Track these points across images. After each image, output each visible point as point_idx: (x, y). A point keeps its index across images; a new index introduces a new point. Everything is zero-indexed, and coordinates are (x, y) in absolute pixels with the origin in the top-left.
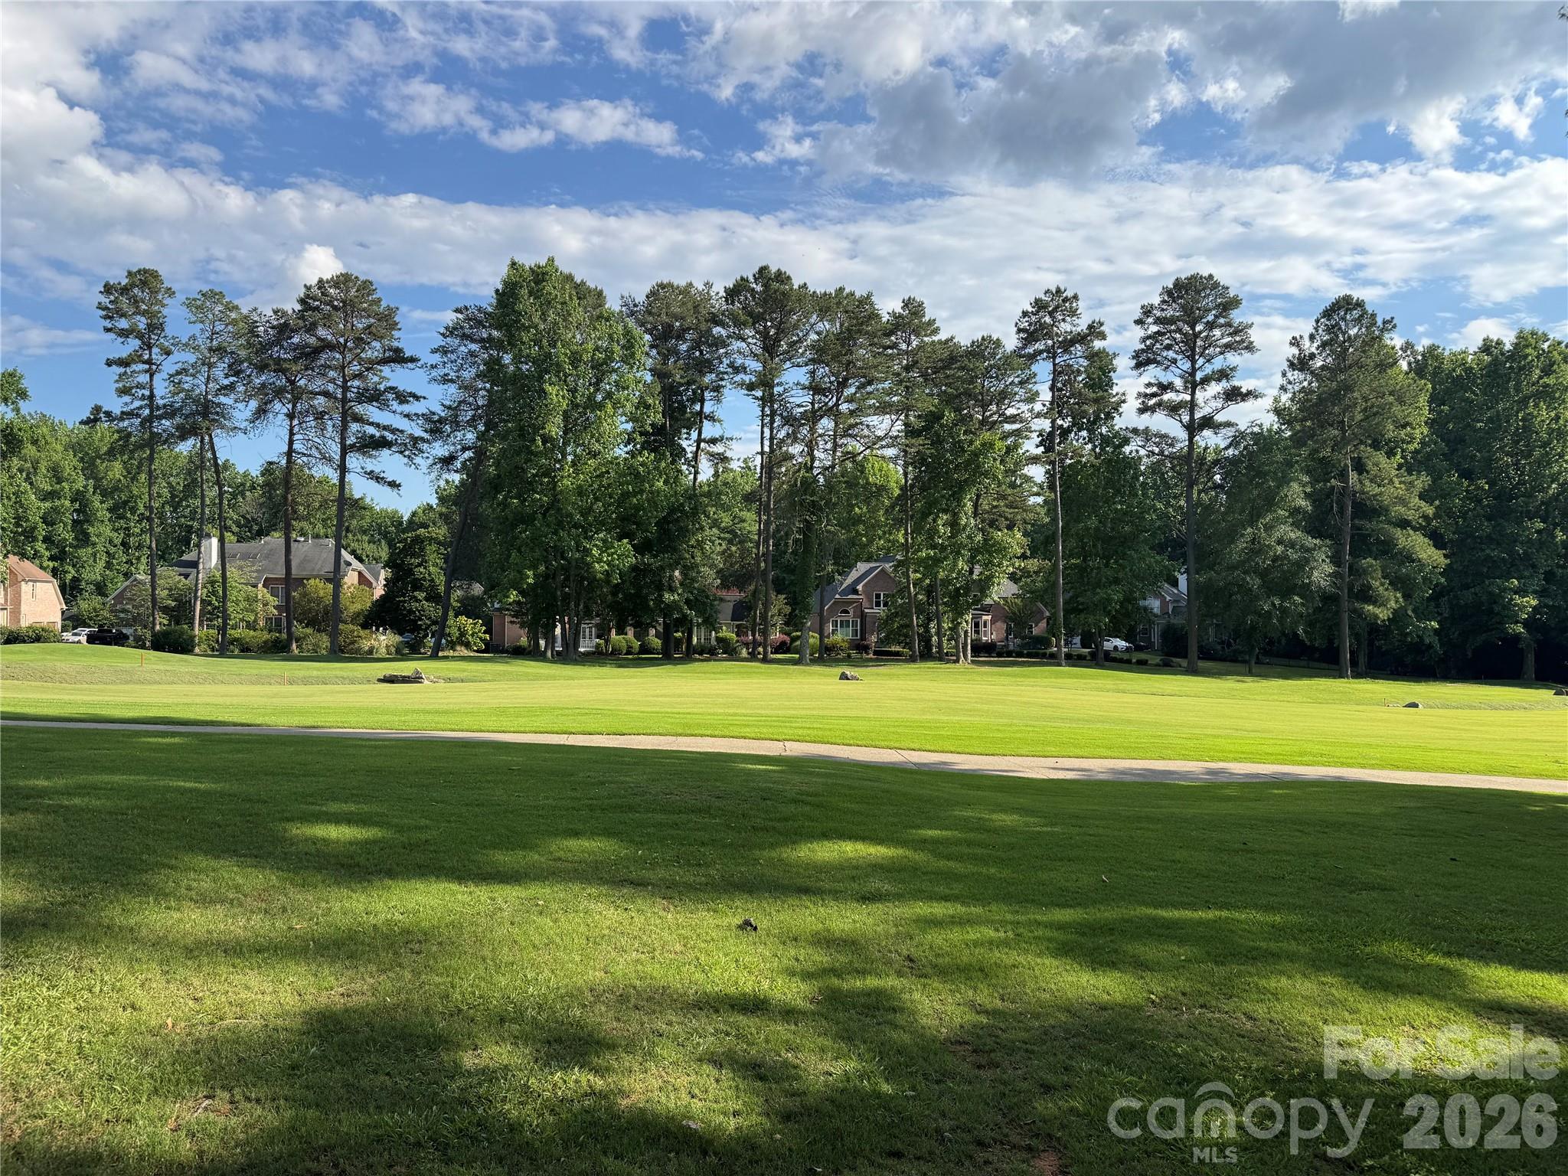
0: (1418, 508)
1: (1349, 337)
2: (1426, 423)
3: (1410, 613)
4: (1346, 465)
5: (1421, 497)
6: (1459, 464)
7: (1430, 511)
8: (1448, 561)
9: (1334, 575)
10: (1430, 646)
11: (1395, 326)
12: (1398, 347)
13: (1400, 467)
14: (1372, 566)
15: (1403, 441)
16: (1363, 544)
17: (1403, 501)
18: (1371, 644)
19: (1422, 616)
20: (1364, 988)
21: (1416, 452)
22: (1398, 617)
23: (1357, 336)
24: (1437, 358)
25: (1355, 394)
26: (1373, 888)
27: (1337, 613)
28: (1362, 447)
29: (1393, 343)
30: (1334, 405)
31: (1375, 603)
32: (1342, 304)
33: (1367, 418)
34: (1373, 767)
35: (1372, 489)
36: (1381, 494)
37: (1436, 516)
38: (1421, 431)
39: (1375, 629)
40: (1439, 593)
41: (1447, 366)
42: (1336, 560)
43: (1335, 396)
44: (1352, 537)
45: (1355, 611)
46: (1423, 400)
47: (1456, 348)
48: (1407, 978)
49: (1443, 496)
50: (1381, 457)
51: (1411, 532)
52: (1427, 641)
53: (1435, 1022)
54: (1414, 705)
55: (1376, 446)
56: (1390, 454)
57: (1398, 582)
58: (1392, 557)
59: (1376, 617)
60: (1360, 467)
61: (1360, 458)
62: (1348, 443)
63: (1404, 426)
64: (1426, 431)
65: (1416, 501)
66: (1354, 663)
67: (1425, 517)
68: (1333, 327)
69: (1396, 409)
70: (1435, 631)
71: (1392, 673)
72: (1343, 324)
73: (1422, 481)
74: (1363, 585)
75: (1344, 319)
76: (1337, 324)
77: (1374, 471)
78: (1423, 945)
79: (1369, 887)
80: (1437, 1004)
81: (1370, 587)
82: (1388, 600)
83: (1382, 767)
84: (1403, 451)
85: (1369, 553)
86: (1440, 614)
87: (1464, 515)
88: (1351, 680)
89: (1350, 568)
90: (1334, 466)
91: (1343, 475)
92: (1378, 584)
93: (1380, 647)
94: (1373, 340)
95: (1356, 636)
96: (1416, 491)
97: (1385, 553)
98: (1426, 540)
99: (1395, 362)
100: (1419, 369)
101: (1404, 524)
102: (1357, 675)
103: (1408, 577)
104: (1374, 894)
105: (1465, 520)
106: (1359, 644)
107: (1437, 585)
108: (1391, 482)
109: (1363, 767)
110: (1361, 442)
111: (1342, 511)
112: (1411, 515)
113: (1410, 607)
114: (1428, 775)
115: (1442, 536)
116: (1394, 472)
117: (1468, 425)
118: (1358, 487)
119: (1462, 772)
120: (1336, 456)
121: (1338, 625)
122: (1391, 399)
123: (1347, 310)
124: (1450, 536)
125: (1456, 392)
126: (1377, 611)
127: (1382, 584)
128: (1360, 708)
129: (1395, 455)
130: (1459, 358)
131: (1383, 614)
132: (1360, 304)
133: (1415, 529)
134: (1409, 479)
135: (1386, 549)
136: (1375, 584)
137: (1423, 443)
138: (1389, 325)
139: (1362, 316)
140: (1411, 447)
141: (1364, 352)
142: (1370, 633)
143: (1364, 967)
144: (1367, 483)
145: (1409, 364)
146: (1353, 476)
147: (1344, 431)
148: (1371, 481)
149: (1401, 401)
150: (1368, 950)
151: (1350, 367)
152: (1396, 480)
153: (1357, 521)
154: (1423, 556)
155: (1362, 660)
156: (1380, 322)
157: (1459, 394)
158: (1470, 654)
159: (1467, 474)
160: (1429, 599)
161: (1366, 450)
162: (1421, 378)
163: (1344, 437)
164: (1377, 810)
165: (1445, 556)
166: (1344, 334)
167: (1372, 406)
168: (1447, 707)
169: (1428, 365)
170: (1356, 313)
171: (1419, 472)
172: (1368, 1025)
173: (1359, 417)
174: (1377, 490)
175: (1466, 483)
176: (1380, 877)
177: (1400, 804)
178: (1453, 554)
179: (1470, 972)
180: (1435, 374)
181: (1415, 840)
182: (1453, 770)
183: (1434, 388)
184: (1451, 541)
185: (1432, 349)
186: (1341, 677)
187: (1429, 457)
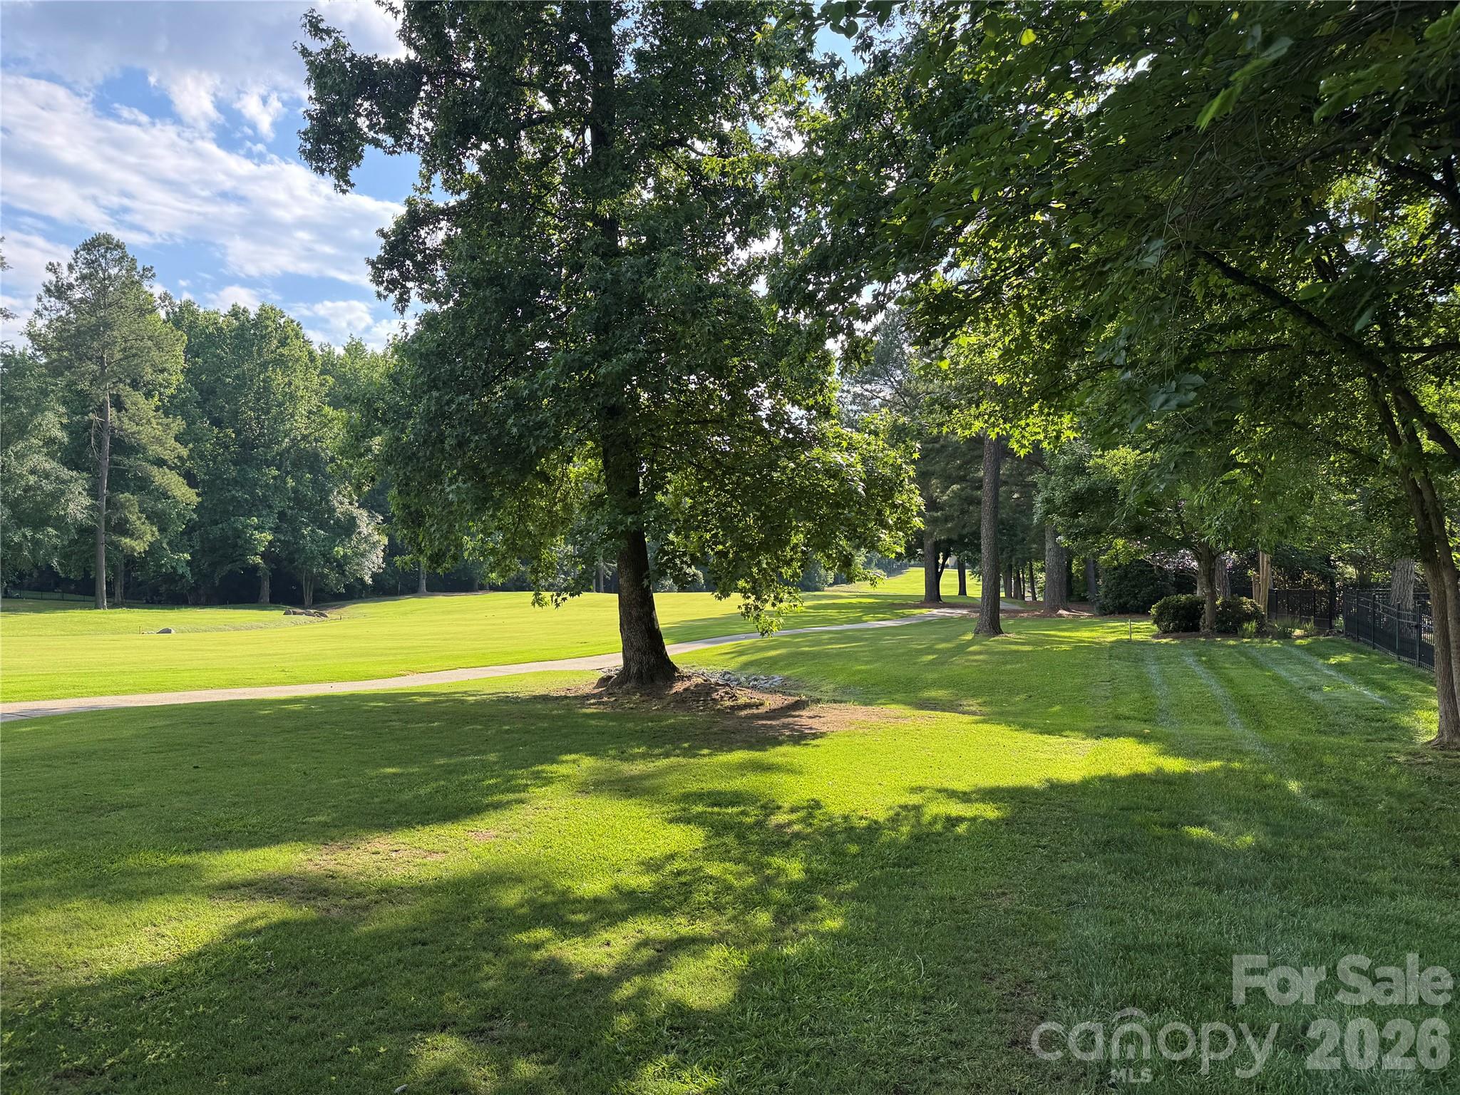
0: (173, 450)
1: (110, 277)
2: (182, 371)
3: (165, 545)
4: (105, 401)
5: (177, 439)
6: (210, 413)
7: (185, 453)
8: (200, 499)
9: (92, 508)
10: (182, 576)
11: (154, 275)
12: (156, 295)
13: (157, 409)
14: (129, 500)
15: (161, 385)
16: (120, 480)
17: (159, 441)
18: (128, 574)
19: (175, 547)
20: (110, 903)
21: (173, 397)
22: (154, 550)
23: (117, 276)
24: (193, 313)
25: (115, 333)
26: (122, 807)
27: (94, 545)
28: (121, 385)
29: (151, 291)
30: (93, 339)
31: (131, 536)
32: (103, 241)
33: (126, 358)
34: (125, 693)
35: (130, 427)
36: (139, 432)
37: (190, 457)
38: (177, 379)
39: (131, 562)
40: (191, 528)
41: (201, 322)
42: (93, 492)
43: (95, 332)
44: (110, 471)
45: (112, 543)
46: (179, 349)
47: (211, 308)
48: (151, 882)
49: (197, 440)
50: (139, 397)
51: (167, 471)
52: (180, 571)
53: (174, 915)
54: (168, 631)
55: (135, 385)
56: (148, 395)
57: (156, 517)
58: (150, 493)
59: (133, 549)
60: (118, 404)
61: (119, 396)
62: (107, 380)
63: (162, 371)
64: (182, 378)
65: (172, 442)
66: (110, 594)
67: (180, 458)
68: (93, 262)
69: (154, 353)
70: (188, 562)
71: (148, 602)
72: (103, 261)
73: (178, 425)
74: (121, 518)
75: (104, 257)
76: (97, 260)
77: (132, 410)
78: (165, 850)
79: (117, 808)
80: (177, 898)
81: (127, 521)
82: (145, 533)
83: (135, 692)
84: (160, 394)
85: (126, 488)
86: (192, 547)
87: (214, 460)
88: (107, 610)
89: (108, 501)
90: (92, 400)
91: (101, 410)
92: (135, 518)
93: (136, 578)
94: (132, 284)
95: (112, 567)
96: (172, 433)
97: (141, 488)
98: (181, 479)
99: (153, 310)
100: (176, 321)
101: (160, 463)
102: (114, 605)
103: (163, 511)
104: (123, 813)
105: (215, 463)
106: (115, 575)
107: (189, 521)
108: (149, 422)
109: (117, 694)
110: (120, 380)
111: (100, 446)
112: (166, 455)
113: (165, 541)
114: (176, 694)
115: (194, 476)
116: (152, 414)
117: (219, 378)
118: (116, 424)
119: (207, 688)
120: (94, 390)
121: (94, 557)
122: (149, 343)
123: (107, 249)
124: (201, 476)
125: (209, 347)
126: (134, 543)
127: (139, 519)
128: (116, 637)
129: (153, 397)
130: (211, 319)
131: (139, 547)
132: (119, 246)
133: (171, 468)
134: (165, 421)
135: (142, 485)
136: (133, 518)
137: (179, 390)
138: (148, 273)
139: (122, 258)
140: (169, 392)
141: (124, 293)
142: (126, 565)
143: (110, 884)
144: (126, 420)
145: (168, 313)
146: (112, 413)
147: (103, 368)
148: (130, 419)
149: (160, 349)
150: (115, 866)
151: (110, 305)
152: (153, 420)
153: (115, 457)
154: (177, 493)
155: (118, 591)
156: (140, 269)
157: (213, 350)
158: (217, 582)
159: (217, 422)
160: (183, 533)
161: (125, 390)
162: (179, 328)
163: (102, 373)
164: (127, 733)
165: (198, 495)
166: (104, 271)
167: (132, 347)
168: (197, 631)
169: (182, 318)
170: (117, 254)
171: (175, 416)
172: (112, 935)
173: (118, 356)
174: (135, 428)
175: (216, 431)
176: (130, 796)
177: (151, 725)
178: (205, 493)
179: (206, 863)
180: (190, 328)
181: (162, 756)
182: (200, 688)
183: (189, 340)
184: (203, 481)
185: (189, 304)
186: (97, 607)
187: (184, 403)
